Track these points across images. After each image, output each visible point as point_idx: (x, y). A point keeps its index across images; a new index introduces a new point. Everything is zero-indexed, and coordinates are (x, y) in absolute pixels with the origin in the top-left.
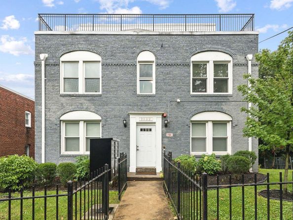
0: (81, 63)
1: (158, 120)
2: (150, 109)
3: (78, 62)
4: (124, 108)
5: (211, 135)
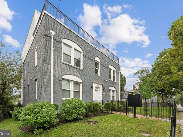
0: (73, 49)
1: (101, 87)
2: (99, 82)
3: (72, 47)
4: (91, 79)
5: (112, 95)
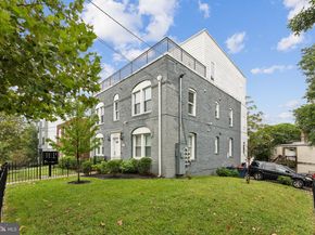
5: (143, 145)
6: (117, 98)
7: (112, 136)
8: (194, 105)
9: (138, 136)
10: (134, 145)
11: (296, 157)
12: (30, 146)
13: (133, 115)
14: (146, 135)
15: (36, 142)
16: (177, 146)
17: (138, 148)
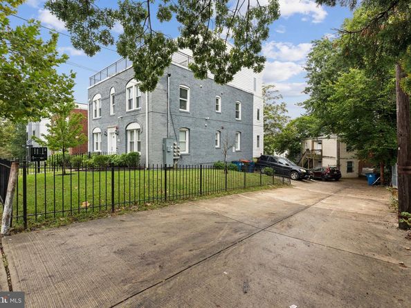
0: (97, 101)
5: (136, 140)
6: (113, 91)
7: (109, 131)
8: (188, 100)
9: (132, 131)
10: (129, 141)
11: (321, 151)
12: (16, 142)
13: (127, 110)
14: (138, 130)
15: (25, 137)
16: (164, 140)
17: (132, 143)
